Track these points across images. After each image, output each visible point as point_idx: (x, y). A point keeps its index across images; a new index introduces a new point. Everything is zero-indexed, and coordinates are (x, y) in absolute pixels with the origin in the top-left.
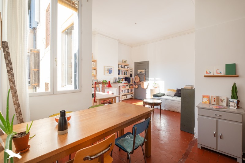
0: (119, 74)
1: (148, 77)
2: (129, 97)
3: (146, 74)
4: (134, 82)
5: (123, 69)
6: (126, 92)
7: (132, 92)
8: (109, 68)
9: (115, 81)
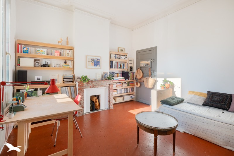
0: (111, 67)
1: (155, 70)
2: (127, 98)
3: (153, 66)
4: (136, 78)
5: (117, 60)
6: (123, 92)
7: (132, 91)
8: (94, 58)
9: (104, 76)
